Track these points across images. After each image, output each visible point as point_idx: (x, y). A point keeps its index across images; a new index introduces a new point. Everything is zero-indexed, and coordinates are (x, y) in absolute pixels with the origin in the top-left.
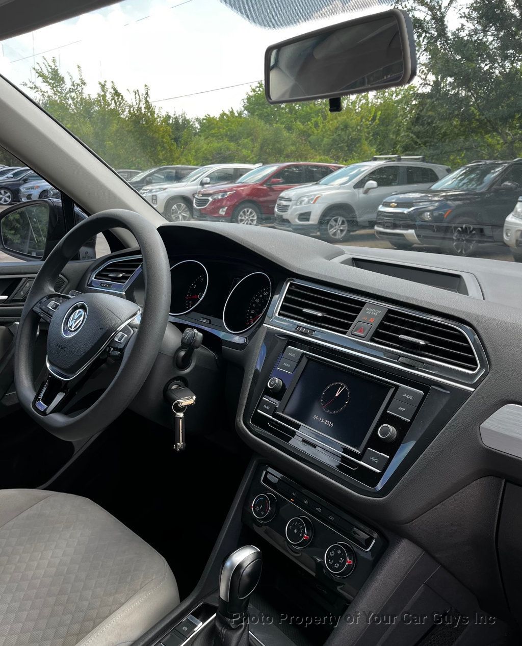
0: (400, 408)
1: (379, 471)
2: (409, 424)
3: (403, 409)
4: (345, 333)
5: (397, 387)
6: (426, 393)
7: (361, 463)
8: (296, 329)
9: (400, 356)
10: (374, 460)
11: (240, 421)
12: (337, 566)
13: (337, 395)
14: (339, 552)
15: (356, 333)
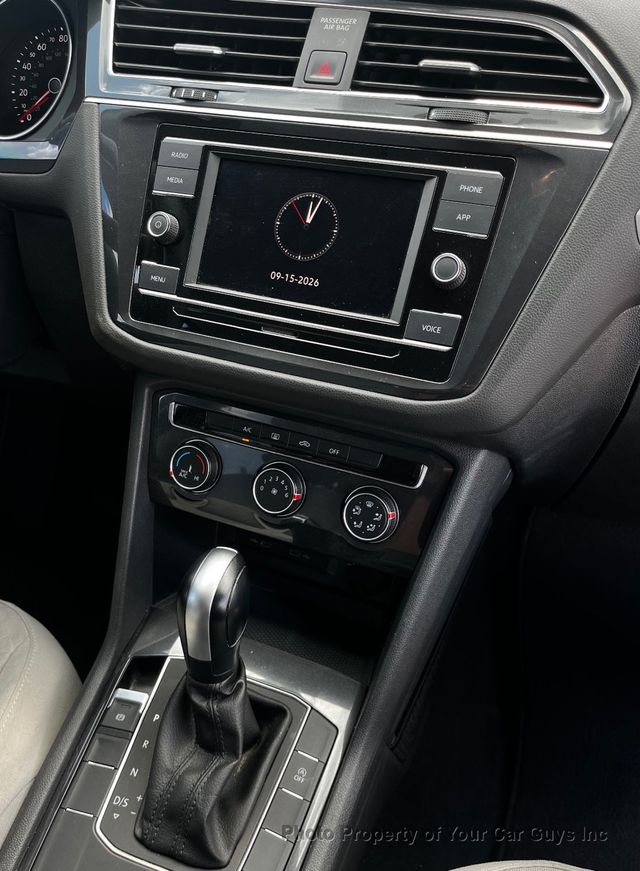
0: (459, 217)
1: (448, 348)
2: (487, 243)
3: (468, 217)
4: (289, 83)
5: (442, 175)
6: (507, 174)
7: (404, 341)
8: (171, 95)
9: (431, 108)
10: (432, 329)
11: (104, 320)
12: (371, 528)
13: (309, 220)
14: (369, 506)
15: (315, 77)
